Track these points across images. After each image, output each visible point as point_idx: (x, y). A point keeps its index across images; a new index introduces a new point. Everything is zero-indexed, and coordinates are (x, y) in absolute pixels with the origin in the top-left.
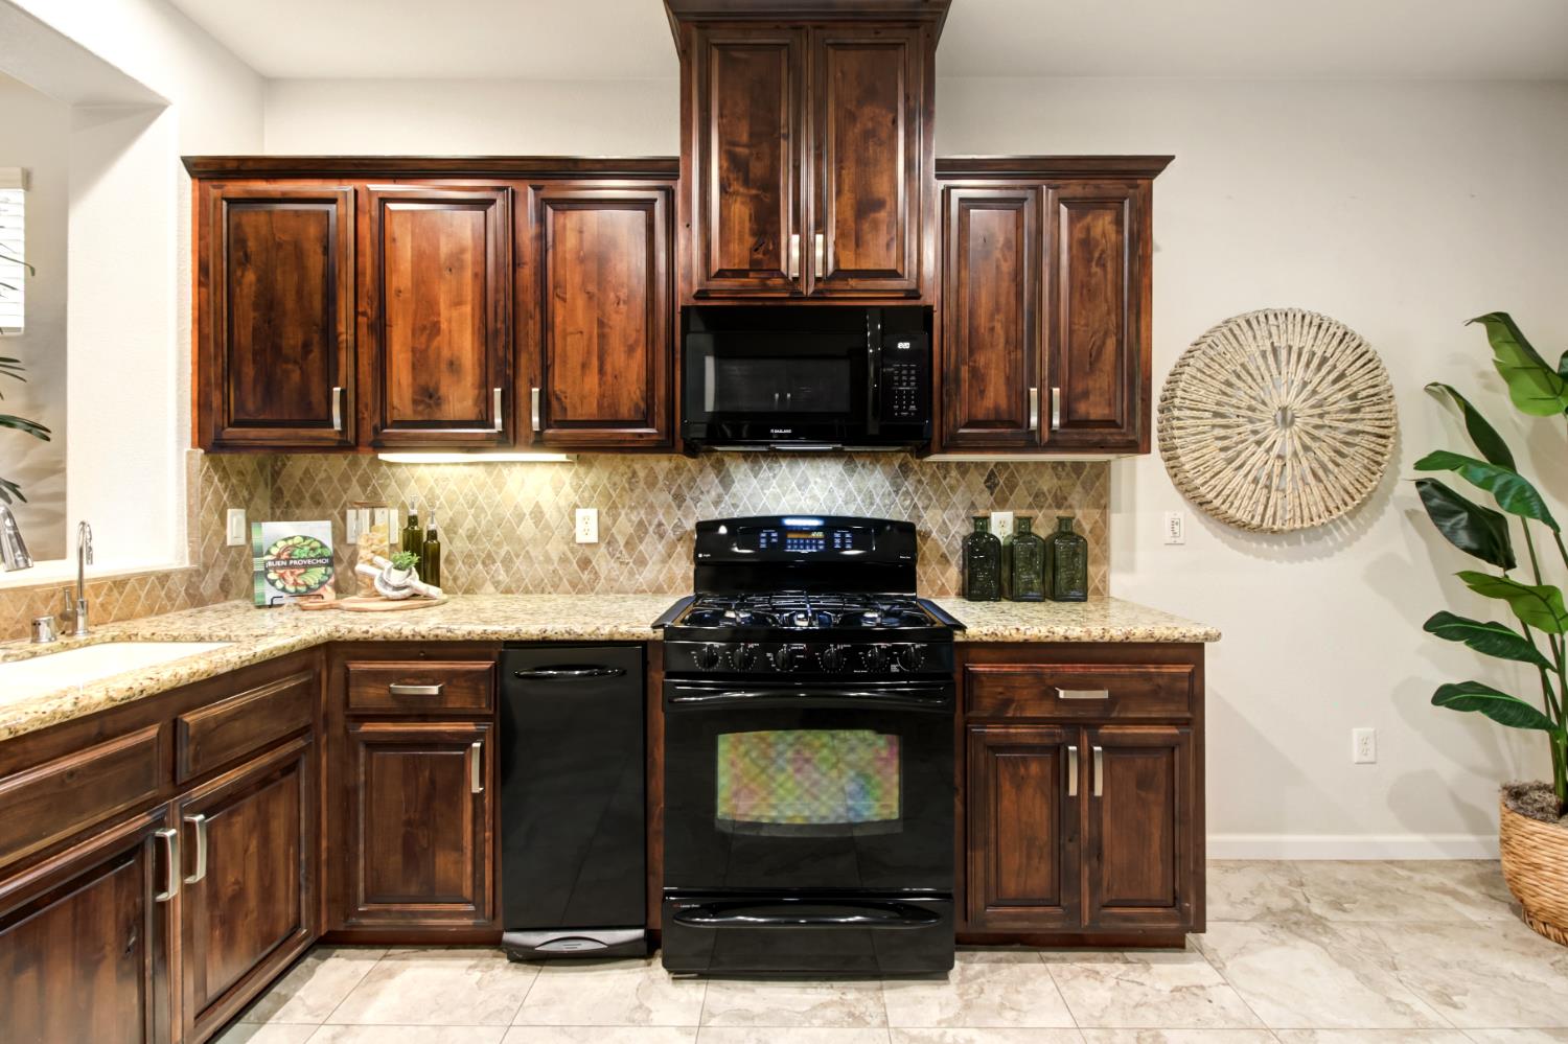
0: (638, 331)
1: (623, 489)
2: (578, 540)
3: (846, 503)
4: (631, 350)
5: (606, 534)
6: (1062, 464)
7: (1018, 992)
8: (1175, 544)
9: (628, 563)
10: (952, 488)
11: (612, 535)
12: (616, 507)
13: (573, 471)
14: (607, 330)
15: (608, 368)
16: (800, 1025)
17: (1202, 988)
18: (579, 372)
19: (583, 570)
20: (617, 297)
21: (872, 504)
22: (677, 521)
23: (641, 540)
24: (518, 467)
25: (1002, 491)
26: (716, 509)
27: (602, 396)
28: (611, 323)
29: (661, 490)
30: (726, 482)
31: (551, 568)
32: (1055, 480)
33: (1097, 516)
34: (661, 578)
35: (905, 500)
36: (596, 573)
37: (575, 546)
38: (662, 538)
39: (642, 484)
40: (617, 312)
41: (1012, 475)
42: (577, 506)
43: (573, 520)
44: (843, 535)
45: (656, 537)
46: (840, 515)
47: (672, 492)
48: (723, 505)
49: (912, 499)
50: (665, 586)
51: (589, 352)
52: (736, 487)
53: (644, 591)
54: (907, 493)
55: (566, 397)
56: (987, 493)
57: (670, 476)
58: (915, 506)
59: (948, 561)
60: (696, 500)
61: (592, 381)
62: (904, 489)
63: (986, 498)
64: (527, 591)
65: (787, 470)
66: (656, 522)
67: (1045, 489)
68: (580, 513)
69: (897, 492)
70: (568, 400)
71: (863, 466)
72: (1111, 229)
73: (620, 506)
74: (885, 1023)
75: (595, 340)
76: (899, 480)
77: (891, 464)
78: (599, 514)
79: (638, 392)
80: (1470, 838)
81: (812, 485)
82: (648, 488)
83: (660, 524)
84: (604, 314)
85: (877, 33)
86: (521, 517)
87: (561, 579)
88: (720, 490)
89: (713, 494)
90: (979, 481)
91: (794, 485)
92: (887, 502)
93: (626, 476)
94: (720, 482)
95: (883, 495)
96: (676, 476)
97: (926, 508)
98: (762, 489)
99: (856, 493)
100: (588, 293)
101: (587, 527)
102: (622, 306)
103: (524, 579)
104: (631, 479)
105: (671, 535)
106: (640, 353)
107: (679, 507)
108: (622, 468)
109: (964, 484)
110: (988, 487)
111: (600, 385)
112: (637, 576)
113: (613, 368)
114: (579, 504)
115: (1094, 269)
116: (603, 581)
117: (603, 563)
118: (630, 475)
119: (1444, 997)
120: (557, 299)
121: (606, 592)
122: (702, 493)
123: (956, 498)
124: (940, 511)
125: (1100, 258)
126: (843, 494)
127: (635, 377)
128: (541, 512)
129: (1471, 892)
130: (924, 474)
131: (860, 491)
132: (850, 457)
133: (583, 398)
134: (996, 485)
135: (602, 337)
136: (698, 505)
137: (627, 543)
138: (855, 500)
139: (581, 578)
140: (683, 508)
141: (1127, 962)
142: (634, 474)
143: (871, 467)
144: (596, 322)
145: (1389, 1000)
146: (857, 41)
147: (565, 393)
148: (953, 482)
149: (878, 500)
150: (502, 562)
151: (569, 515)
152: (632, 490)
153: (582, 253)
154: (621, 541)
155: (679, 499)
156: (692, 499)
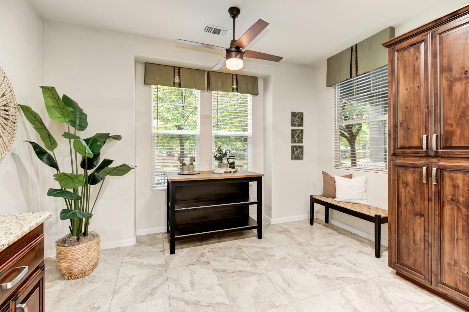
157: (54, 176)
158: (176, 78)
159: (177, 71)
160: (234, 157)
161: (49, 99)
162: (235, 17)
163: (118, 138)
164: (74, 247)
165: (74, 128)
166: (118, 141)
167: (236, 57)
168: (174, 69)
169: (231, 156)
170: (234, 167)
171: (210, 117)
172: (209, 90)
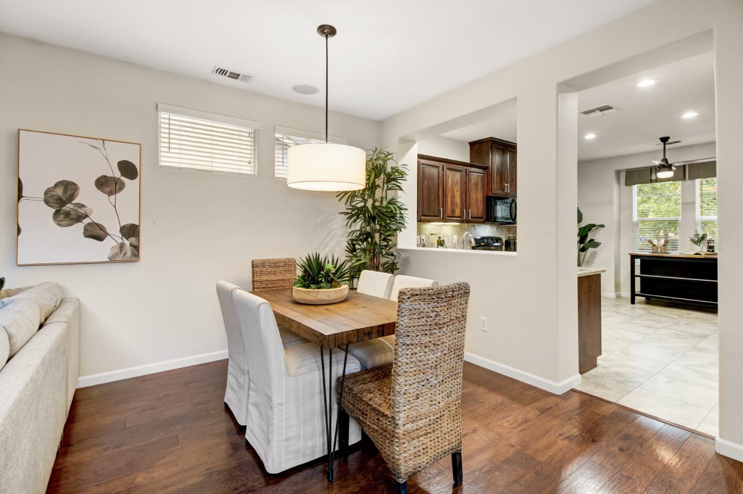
0: (481, 199)
1: (460, 231)
2: (454, 242)
4: (481, 203)
10: (503, 231)
13: (453, 227)
15: (478, 206)
18: (474, 207)
27: (477, 212)
28: (478, 197)
39: (463, 230)
42: (454, 235)
43: (453, 238)
56: (507, 232)
61: (476, 209)
73: (460, 235)
78: (457, 236)
79: (481, 212)
93: (461, 228)
94: (474, 229)
97: (500, 235)
98: (480, 231)
109: (505, 230)
127: (481, 209)
128: (448, 236)
130: (500, 228)
131: (492, 231)
134: (509, 230)
138: (492, 233)
143: (494, 226)
146: (511, 150)
158: (652, 176)
159: (654, 170)
160: (713, 241)
168: (651, 169)
169: (709, 240)
170: (713, 251)
171: (694, 203)
172: (690, 179)
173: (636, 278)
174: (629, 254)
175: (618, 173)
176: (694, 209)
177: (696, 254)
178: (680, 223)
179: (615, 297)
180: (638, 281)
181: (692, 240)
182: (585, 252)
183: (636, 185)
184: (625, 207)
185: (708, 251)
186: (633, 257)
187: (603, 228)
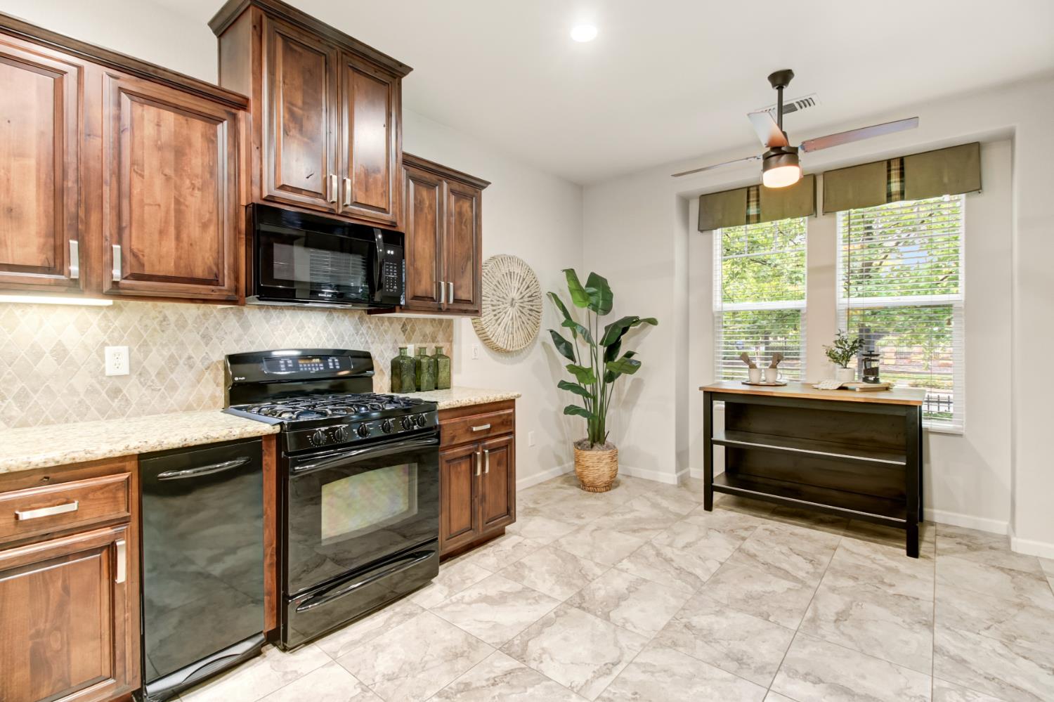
0: (211, 213)
1: (155, 330)
2: (107, 373)
3: (328, 341)
4: (205, 226)
5: (137, 368)
6: (434, 320)
7: (464, 573)
8: (475, 359)
9: (160, 389)
10: (386, 331)
11: (144, 367)
12: (147, 345)
13: (102, 313)
14: (183, 207)
15: (184, 236)
16: (387, 630)
17: (520, 543)
18: (156, 236)
19: (113, 399)
20: (192, 184)
21: (343, 341)
22: (205, 354)
23: (172, 371)
24: (35, 308)
25: (409, 334)
26: (237, 345)
27: (179, 258)
28: (187, 203)
29: (190, 331)
30: (245, 326)
31: (76, 399)
32: (432, 328)
33: (448, 346)
34: (191, 398)
35: (362, 338)
36: (127, 400)
37: (104, 378)
38: (192, 368)
39: (173, 326)
40: (192, 195)
41: (413, 325)
42: (104, 344)
43: (102, 356)
44: (333, 360)
45: (186, 367)
46: (324, 348)
47: (200, 333)
48: (243, 342)
49: (365, 338)
50: (195, 405)
51: (167, 222)
52: (253, 329)
53: (175, 411)
54: (363, 334)
55: (143, 255)
56: (402, 334)
57: (198, 320)
58: (367, 342)
59: (384, 373)
60: (221, 340)
61: (169, 245)
62: (361, 332)
63: (402, 337)
64: (47, 422)
65: (290, 319)
66: (186, 356)
67: (428, 332)
68: (109, 351)
69: (357, 333)
70: (146, 258)
71: (338, 317)
72: (469, 209)
73: (151, 344)
74: (424, 610)
75: (172, 213)
76: (358, 327)
77: (354, 317)
78: (130, 351)
79: (211, 258)
80: (545, 472)
81: (307, 328)
82: (178, 329)
83: (190, 358)
84: (180, 195)
85: (376, 72)
86: (39, 355)
87: (88, 408)
88: (240, 331)
89: (235, 334)
90: (398, 327)
91: (294, 328)
92: (352, 340)
93: (158, 319)
94: (240, 326)
95: (350, 335)
96: (204, 321)
97: (372, 343)
98: (272, 330)
99: (334, 335)
100: (166, 175)
101: (117, 360)
102: (196, 191)
103: (43, 412)
104: (161, 322)
105: (199, 365)
106: (212, 229)
107: (207, 344)
108: (153, 313)
109: (391, 329)
110: (403, 331)
111: (177, 249)
112: (168, 399)
113: (189, 236)
114: (107, 341)
115: (464, 227)
116: (134, 406)
117: (133, 391)
118: (162, 319)
119: (579, 517)
120: (134, 175)
121: (138, 415)
122: (226, 333)
123: (387, 337)
124: (379, 345)
125: (465, 222)
126: (326, 335)
127: (208, 246)
128: (65, 350)
129: (565, 486)
130: (371, 323)
131: (336, 333)
132: (330, 311)
133: (160, 258)
134: (406, 330)
135: (179, 213)
136: (223, 342)
137: (158, 374)
138: (333, 338)
139: (111, 406)
140: (209, 346)
141: (491, 546)
142: (165, 318)
143: (343, 318)
144: (173, 200)
145: (568, 524)
146: (364, 71)
147: (143, 251)
148: (386, 328)
149: (346, 338)
150: (14, 398)
151: (97, 351)
152: (163, 331)
153: (159, 143)
154: (153, 372)
155: (206, 338)
156: (217, 338)
157: (567, 367)
158: (751, 207)
159: (753, 193)
160: (877, 355)
161: (571, 281)
162: (782, 88)
163: (653, 322)
164: (585, 452)
165: (596, 313)
166: (655, 326)
167: (778, 165)
168: (748, 192)
169: (869, 353)
170: (876, 381)
171: (832, 268)
172: (825, 212)
173: (715, 447)
174: (701, 389)
175: (685, 201)
176: (833, 284)
177: (842, 388)
178: (804, 314)
179: (675, 482)
180: (719, 453)
181: (831, 354)
182: (612, 383)
183: (719, 230)
184: (699, 281)
185: (865, 380)
186: (711, 396)
187: (655, 327)
